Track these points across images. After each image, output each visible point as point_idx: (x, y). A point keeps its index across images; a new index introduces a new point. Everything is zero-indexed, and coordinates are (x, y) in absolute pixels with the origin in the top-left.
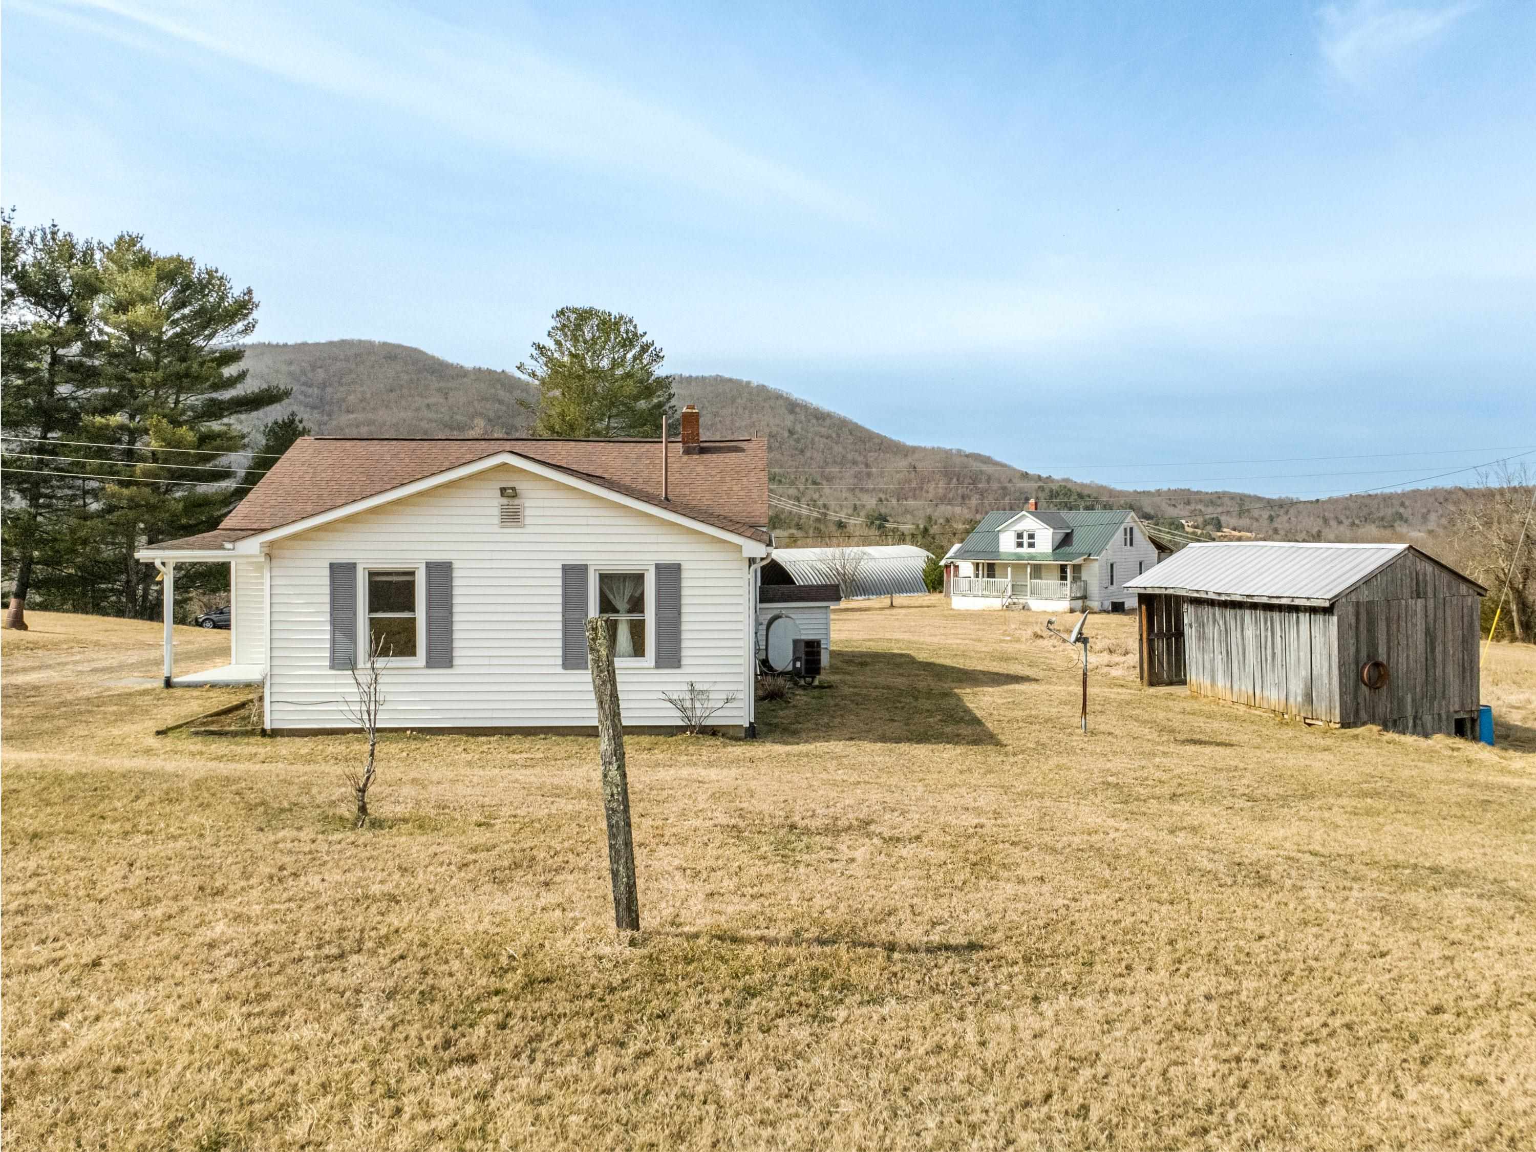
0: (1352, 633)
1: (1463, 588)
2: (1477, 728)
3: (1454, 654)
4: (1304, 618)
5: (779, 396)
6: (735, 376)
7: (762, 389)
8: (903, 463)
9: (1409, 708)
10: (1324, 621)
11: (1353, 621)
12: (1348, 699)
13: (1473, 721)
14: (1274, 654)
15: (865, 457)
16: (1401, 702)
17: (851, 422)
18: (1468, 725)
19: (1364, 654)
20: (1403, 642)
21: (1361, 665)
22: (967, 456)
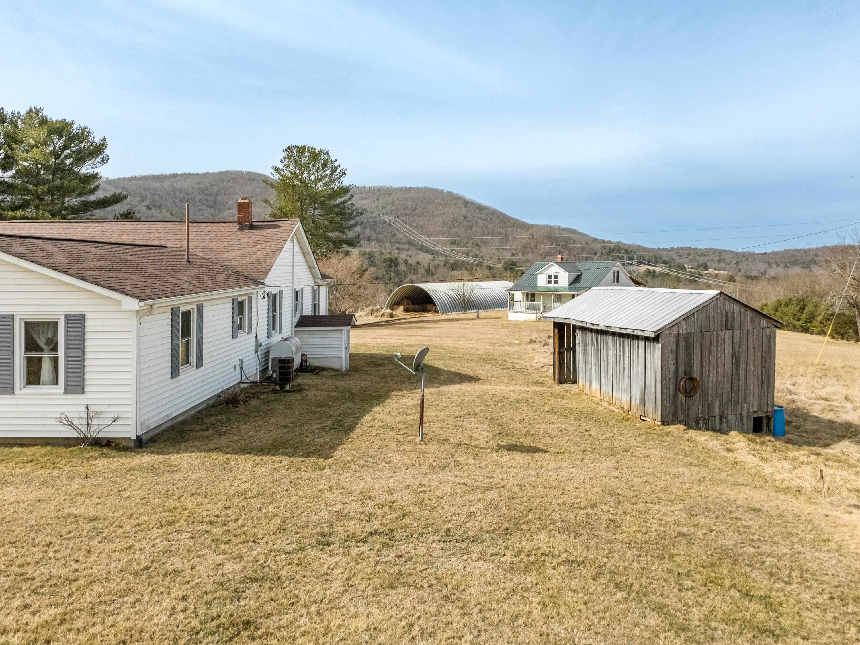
0: (672, 356)
1: (764, 322)
2: (772, 424)
3: (754, 370)
4: (642, 343)
5: (459, 198)
6: (435, 187)
7: (450, 194)
8: (526, 234)
9: (717, 409)
10: (653, 346)
11: (674, 348)
12: (668, 404)
13: (769, 418)
14: (624, 368)
15: (505, 230)
16: (710, 406)
17: (498, 211)
18: (765, 422)
19: (681, 370)
20: (713, 362)
21: (679, 380)
22: (563, 229)
